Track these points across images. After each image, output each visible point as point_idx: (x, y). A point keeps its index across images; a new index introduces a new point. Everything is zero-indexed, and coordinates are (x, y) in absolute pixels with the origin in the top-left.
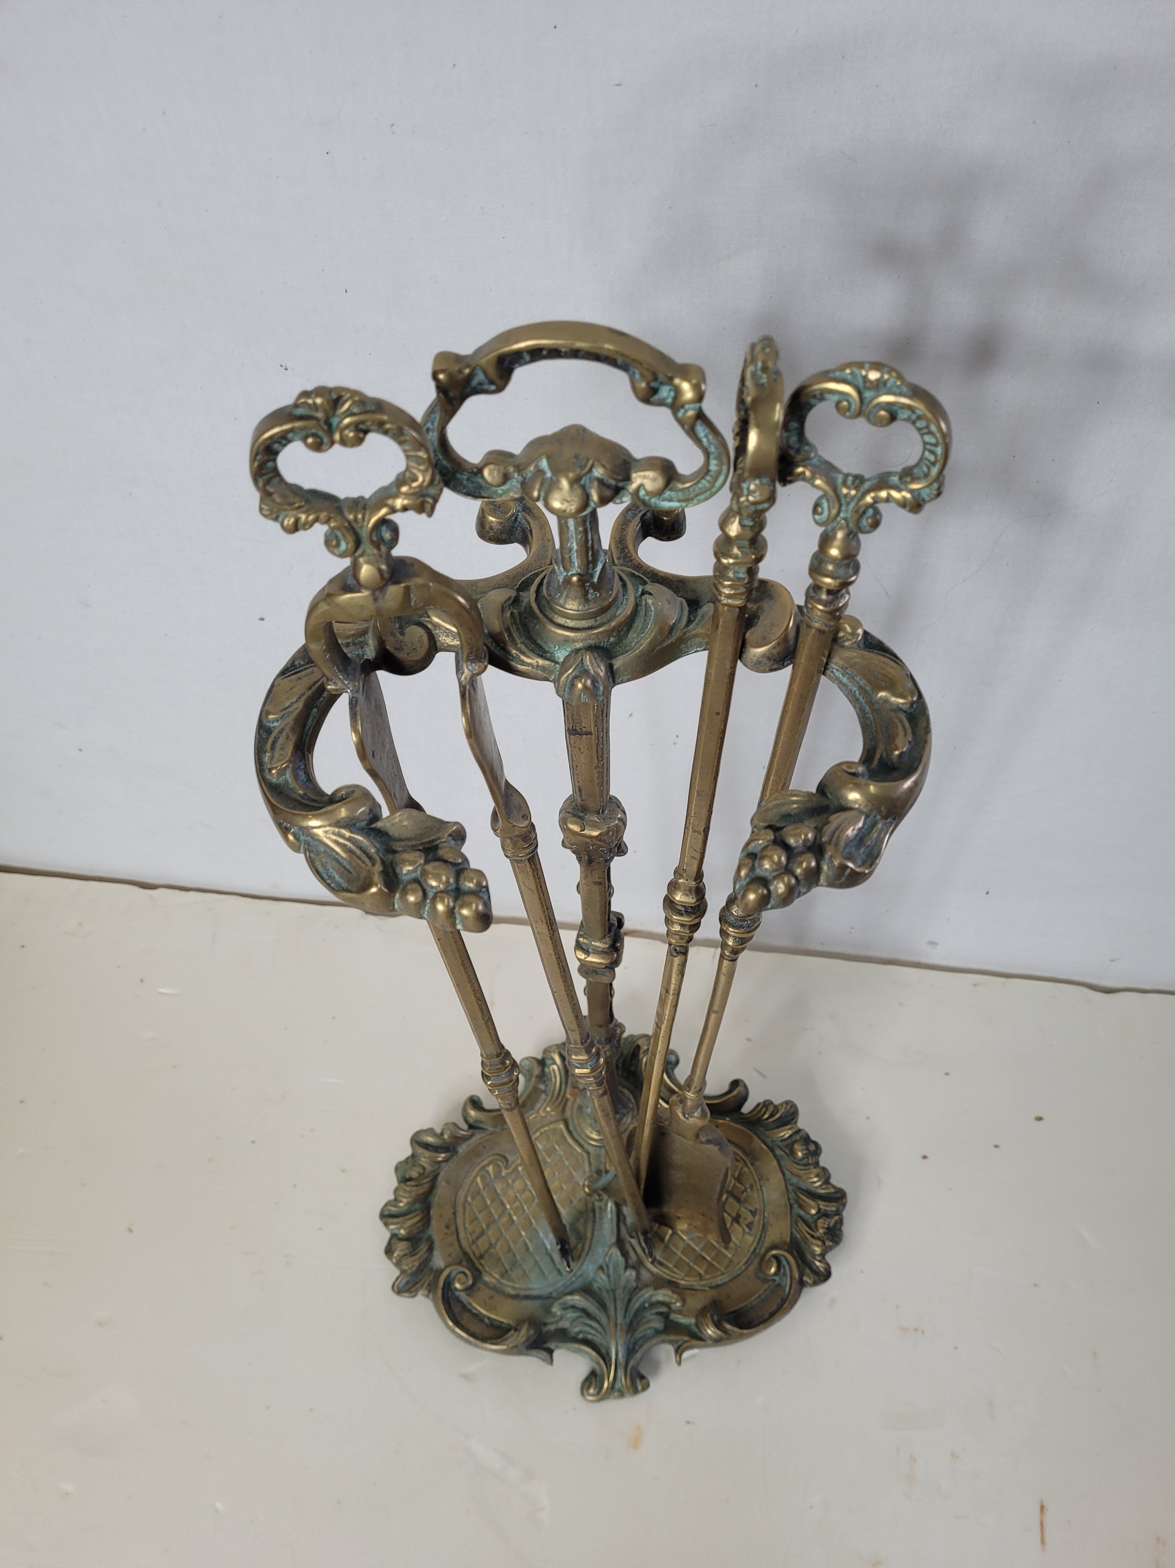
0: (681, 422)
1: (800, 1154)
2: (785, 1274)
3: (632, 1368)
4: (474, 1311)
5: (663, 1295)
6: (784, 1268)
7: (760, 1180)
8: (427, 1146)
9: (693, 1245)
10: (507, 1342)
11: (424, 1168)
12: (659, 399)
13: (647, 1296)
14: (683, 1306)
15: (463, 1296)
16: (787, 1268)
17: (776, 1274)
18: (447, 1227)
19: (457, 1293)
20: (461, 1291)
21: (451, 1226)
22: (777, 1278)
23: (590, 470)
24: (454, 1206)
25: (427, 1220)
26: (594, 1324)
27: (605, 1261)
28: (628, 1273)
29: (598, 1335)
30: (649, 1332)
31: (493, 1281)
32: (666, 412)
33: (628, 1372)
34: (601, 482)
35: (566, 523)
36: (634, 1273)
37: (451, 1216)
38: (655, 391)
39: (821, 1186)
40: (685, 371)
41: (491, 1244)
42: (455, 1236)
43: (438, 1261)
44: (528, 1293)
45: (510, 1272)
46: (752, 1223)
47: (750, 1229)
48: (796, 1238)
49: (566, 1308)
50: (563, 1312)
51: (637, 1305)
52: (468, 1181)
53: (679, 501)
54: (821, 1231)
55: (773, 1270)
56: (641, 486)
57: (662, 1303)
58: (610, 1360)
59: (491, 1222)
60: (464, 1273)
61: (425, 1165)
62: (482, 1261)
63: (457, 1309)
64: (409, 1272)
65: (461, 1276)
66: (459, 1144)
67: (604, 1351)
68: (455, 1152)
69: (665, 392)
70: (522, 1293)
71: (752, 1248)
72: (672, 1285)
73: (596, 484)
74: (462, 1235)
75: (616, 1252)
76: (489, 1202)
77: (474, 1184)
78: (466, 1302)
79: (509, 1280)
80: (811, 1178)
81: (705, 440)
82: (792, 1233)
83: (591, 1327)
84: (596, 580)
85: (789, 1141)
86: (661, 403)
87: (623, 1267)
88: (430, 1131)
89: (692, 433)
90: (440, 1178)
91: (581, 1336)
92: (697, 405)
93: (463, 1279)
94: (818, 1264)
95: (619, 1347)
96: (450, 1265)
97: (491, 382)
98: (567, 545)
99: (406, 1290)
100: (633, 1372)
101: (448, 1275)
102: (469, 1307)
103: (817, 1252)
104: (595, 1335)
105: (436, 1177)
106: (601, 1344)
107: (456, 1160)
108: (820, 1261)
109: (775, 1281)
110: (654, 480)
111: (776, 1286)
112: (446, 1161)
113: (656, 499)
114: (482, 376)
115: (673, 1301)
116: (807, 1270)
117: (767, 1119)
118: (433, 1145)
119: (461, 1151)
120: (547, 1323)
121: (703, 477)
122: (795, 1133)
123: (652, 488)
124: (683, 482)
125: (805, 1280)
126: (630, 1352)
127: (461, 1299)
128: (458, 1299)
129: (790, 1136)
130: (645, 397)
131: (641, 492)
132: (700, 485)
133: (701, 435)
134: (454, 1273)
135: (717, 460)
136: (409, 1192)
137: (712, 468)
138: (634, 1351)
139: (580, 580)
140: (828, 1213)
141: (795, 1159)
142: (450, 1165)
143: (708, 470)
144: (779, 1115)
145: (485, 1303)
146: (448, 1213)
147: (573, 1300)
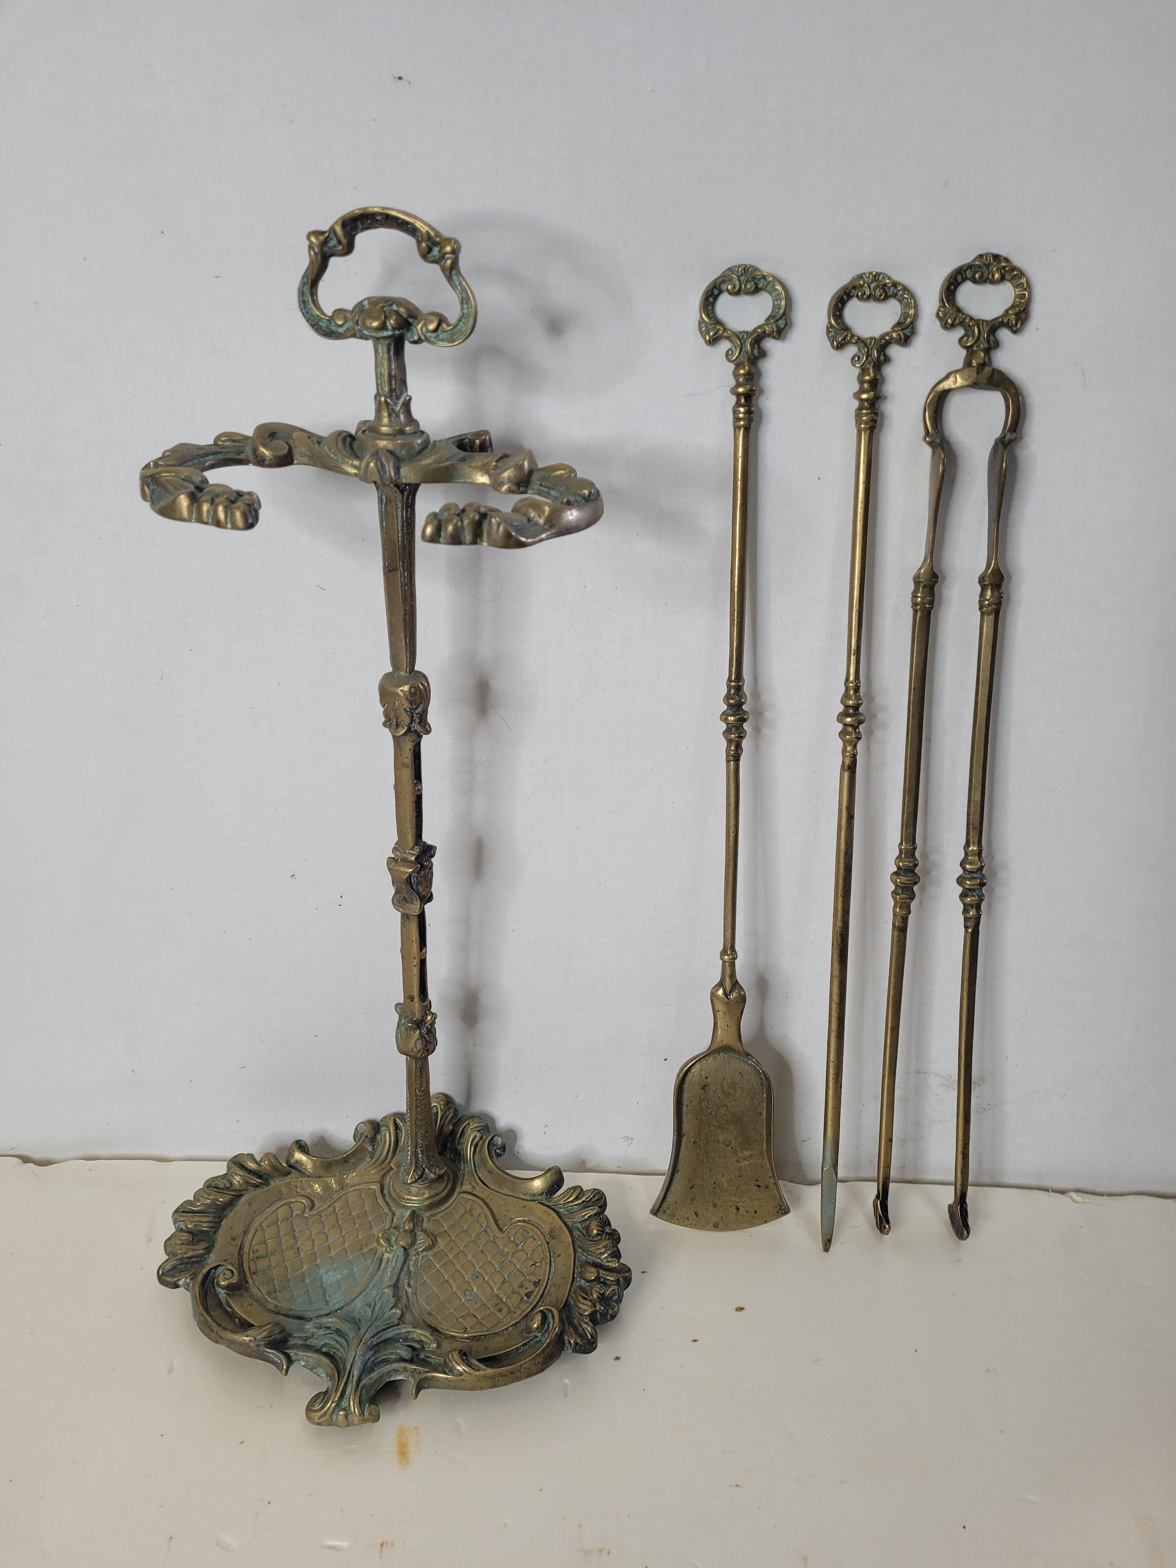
0: (443, 270)
1: (595, 1232)
2: (547, 1330)
3: (364, 1386)
4: (228, 1308)
5: (420, 1334)
6: (548, 1325)
7: (551, 1256)
8: (243, 1167)
9: (468, 1306)
10: (249, 1333)
11: (233, 1185)
12: (433, 256)
13: (404, 1330)
14: (437, 1348)
15: (222, 1293)
16: (551, 1325)
17: (537, 1328)
18: (233, 1239)
19: (219, 1290)
20: (223, 1288)
21: (238, 1240)
22: (539, 1335)
23: (391, 305)
24: (248, 1227)
25: (216, 1225)
26: (341, 1340)
27: (375, 1299)
28: (393, 1311)
29: (342, 1350)
30: (393, 1357)
31: (258, 1293)
32: (436, 268)
33: (360, 1387)
34: (397, 313)
35: (378, 349)
36: (400, 1312)
37: (242, 1232)
38: (430, 250)
39: (606, 1258)
40: (449, 240)
41: (269, 1267)
42: (238, 1248)
43: (212, 1260)
44: (288, 1313)
45: (277, 1293)
46: (532, 1292)
47: (528, 1298)
48: (570, 1305)
49: (320, 1326)
50: (315, 1330)
51: (390, 1335)
52: (269, 1210)
53: (449, 342)
54: (595, 1296)
55: (536, 1326)
56: (425, 324)
57: (419, 1342)
58: (344, 1373)
59: (278, 1249)
60: (232, 1271)
61: (235, 1182)
62: (254, 1277)
63: (211, 1302)
64: (181, 1256)
65: (228, 1273)
66: (273, 1176)
67: (340, 1364)
68: (267, 1183)
69: (436, 251)
70: (283, 1312)
71: (525, 1313)
72: (433, 1331)
73: (393, 312)
74: (246, 1250)
75: (388, 1291)
76: (283, 1234)
77: (274, 1213)
78: (224, 1301)
79: (273, 1299)
80: (599, 1250)
81: (459, 287)
82: (567, 1300)
83: (337, 1342)
84: (398, 408)
85: (587, 1223)
86: (434, 262)
87: (391, 1306)
88: (251, 1157)
89: (449, 279)
90: (243, 1199)
91: (324, 1350)
92: (453, 256)
93: (228, 1274)
94: (584, 1326)
95: (357, 1358)
96: (219, 1266)
97: (339, 242)
98: (379, 370)
99: (171, 1273)
100: (364, 1391)
101: (216, 1268)
102: (225, 1305)
103: (586, 1313)
104: (338, 1350)
105: (241, 1196)
106: (340, 1358)
107: (266, 1188)
108: (587, 1323)
109: (536, 1337)
110: (432, 322)
111: (537, 1342)
112: (256, 1186)
113: (434, 335)
114: (335, 239)
115: (429, 1341)
116: (572, 1330)
117: (572, 1201)
118: (249, 1167)
119: (272, 1183)
120: (295, 1337)
121: (460, 320)
122: (595, 1215)
123: (432, 327)
124: (449, 325)
125: (566, 1338)
126: (366, 1370)
127: (220, 1296)
128: (216, 1295)
129: (589, 1217)
130: (425, 255)
131: (424, 330)
132: (459, 327)
133: (457, 283)
134: (221, 1268)
135: (467, 303)
136: (209, 1195)
137: (465, 311)
138: (372, 1370)
139: (386, 401)
140: (608, 1282)
141: (589, 1236)
142: (258, 1191)
143: (463, 314)
144: (584, 1199)
145: (242, 1306)
146: (238, 1229)
147: (328, 1322)
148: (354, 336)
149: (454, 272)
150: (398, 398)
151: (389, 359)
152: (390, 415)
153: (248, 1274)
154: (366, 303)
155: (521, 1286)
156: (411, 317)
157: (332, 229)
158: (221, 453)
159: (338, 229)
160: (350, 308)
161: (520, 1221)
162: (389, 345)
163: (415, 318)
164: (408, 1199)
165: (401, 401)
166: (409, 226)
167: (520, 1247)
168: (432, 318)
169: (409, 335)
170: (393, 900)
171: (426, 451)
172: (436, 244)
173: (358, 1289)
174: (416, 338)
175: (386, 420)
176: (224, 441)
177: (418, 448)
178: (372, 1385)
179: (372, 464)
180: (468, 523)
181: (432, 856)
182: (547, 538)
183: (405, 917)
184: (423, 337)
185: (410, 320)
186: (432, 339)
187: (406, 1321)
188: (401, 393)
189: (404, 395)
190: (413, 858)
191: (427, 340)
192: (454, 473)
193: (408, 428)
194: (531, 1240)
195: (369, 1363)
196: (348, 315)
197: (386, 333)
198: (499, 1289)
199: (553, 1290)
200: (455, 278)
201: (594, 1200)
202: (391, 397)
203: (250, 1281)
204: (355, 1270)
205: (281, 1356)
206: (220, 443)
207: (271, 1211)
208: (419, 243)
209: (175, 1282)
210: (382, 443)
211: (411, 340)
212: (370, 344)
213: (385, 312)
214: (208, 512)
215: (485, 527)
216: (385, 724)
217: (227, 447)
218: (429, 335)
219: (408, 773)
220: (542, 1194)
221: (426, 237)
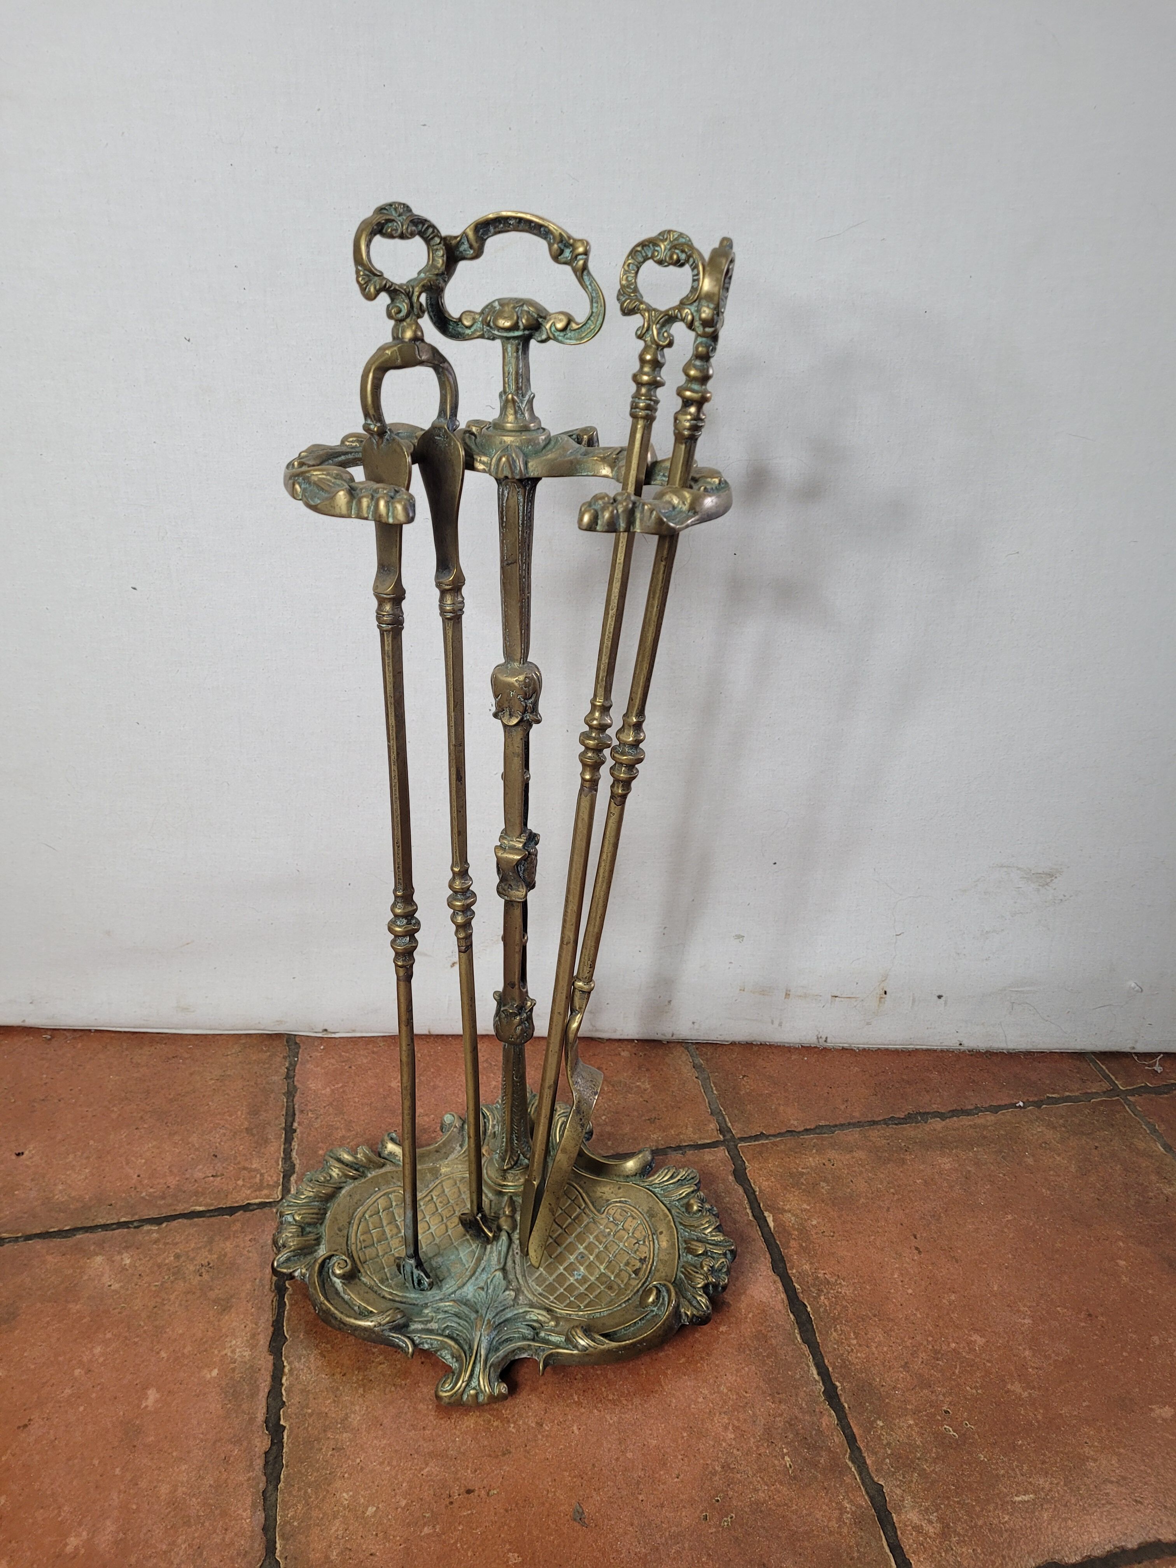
0: (575, 271)
1: (695, 1208)
2: (663, 1304)
3: (492, 1365)
4: (346, 1297)
5: (537, 1313)
6: (663, 1298)
7: (653, 1234)
8: (339, 1161)
9: (577, 1285)
10: (373, 1319)
11: (331, 1176)
12: (564, 258)
13: (521, 1311)
14: (556, 1326)
15: (337, 1282)
16: (666, 1299)
17: (653, 1302)
18: (340, 1230)
19: (335, 1279)
20: (339, 1277)
21: (343, 1231)
22: (655, 1309)
23: (522, 306)
24: (351, 1217)
25: (322, 1217)
26: (462, 1322)
27: (486, 1283)
28: (507, 1293)
29: (465, 1331)
30: (516, 1335)
31: (373, 1283)
32: (568, 269)
33: (488, 1366)
34: (528, 312)
35: (507, 349)
36: (513, 1293)
37: (346, 1224)
38: (562, 252)
39: (710, 1232)
40: (581, 242)
41: (378, 1256)
42: (345, 1239)
43: (322, 1251)
44: (404, 1300)
45: (390, 1280)
46: (640, 1269)
47: (636, 1274)
48: (681, 1278)
49: (437, 1310)
50: (434, 1315)
51: (509, 1315)
52: (370, 1201)
53: (577, 340)
54: (705, 1269)
55: (651, 1300)
56: (554, 324)
57: (537, 1321)
58: (472, 1353)
59: (383, 1237)
60: (344, 1261)
61: (334, 1174)
63: (330, 1291)
64: (293, 1248)
66: (369, 1169)
67: (466, 1348)
68: (363, 1175)
69: (567, 253)
70: (397, 1299)
71: (636, 1289)
72: (549, 1311)
73: (525, 313)
74: (352, 1241)
75: (499, 1274)
76: (385, 1224)
77: (376, 1204)
78: (340, 1290)
80: (703, 1225)
81: (589, 288)
82: (676, 1275)
83: (459, 1324)
84: (523, 406)
85: (685, 1201)
86: (565, 263)
87: (503, 1289)
89: (580, 279)
90: (343, 1191)
91: (447, 1332)
92: (584, 257)
93: (343, 1264)
94: (699, 1298)
95: (483, 1338)
96: (333, 1255)
97: (471, 247)
98: (506, 369)
99: (285, 1265)
100: (492, 1370)
101: (330, 1257)
102: (342, 1294)
103: (699, 1286)
104: (461, 1331)
105: (341, 1188)
106: (465, 1340)
107: (363, 1180)
108: (701, 1295)
109: (653, 1311)
110: (561, 320)
111: (653, 1316)
112: (354, 1178)
113: (562, 334)
114: (466, 243)
115: (547, 1320)
116: (686, 1303)
117: (667, 1181)
118: (345, 1160)
119: (369, 1175)
120: (415, 1322)
121: (589, 319)
122: (693, 1192)
123: (560, 325)
124: (577, 324)
125: (682, 1310)
126: (492, 1349)
127: (336, 1285)
128: (333, 1285)
129: (687, 1194)
130: (557, 257)
131: (553, 329)
132: (588, 326)
133: (588, 283)
134: (335, 1259)
135: (597, 302)
136: (312, 1188)
137: (595, 310)
138: (497, 1350)
139: (513, 399)
140: (715, 1256)
141: (689, 1213)
142: (357, 1183)
143: (592, 312)
144: (679, 1177)
145: (359, 1294)
146: (343, 1220)
147: (446, 1306)
148: (482, 337)
149: (585, 273)
150: (523, 396)
151: (517, 358)
152: (516, 413)
153: (358, 1262)
154: (496, 304)
155: (627, 1264)
156: (541, 317)
157: (464, 234)
158: (351, 453)
159: (471, 234)
160: (479, 310)
161: (616, 1202)
162: (519, 344)
163: (545, 318)
164: (504, 1185)
165: (527, 398)
166: (542, 229)
167: (620, 1227)
168: (561, 317)
169: (537, 334)
170: (498, 888)
171: (550, 446)
172: (567, 245)
173: (468, 1273)
174: (544, 337)
175: (511, 418)
176: (352, 442)
177: (542, 444)
178: (499, 1363)
179: (504, 459)
180: (623, 511)
181: (537, 843)
182: (692, 525)
183: (509, 905)
184: (551, 336)
185: (540, 320)
186: (560, 338)
187: (520, 1302)
188: (527, 390)
189: (529, 393)
190: (521, 845)
191: (556, 339)
192: (578, 467)
193: (532, 425)
194: (630, 1219)
195: (494, 1343)
196: (477, 316)
197: (517, 334)
198: (606, 1268)
199: (661, 1267)
200: (586, 278)
201: (688, 1178)
202: (517, 395)
203: (362, 1270)
204: (462, 1255)
205: (406, 1340)
206: (348, 443)
207: (371, 1202)
208: (550, 246)
209: (291, 1273)
210: (508, 439)
211: (539, 339)
212: (498, 343)
213: (517, 313)
214: (369, 507)
215: (638, 515)
216: (496, 715)
217: (355, 447)
218: (556, 334)
219: (517, 762)
220: (636, 1175)
221: (558, 239)
